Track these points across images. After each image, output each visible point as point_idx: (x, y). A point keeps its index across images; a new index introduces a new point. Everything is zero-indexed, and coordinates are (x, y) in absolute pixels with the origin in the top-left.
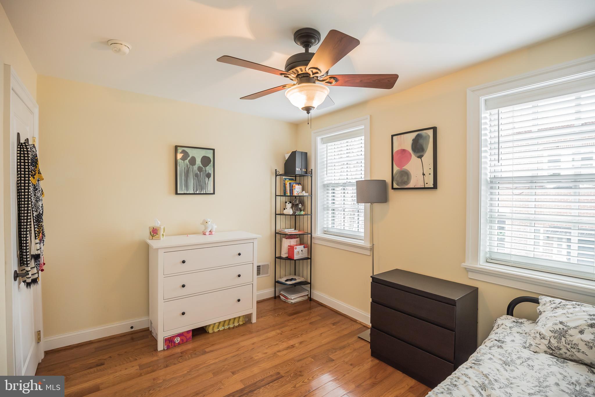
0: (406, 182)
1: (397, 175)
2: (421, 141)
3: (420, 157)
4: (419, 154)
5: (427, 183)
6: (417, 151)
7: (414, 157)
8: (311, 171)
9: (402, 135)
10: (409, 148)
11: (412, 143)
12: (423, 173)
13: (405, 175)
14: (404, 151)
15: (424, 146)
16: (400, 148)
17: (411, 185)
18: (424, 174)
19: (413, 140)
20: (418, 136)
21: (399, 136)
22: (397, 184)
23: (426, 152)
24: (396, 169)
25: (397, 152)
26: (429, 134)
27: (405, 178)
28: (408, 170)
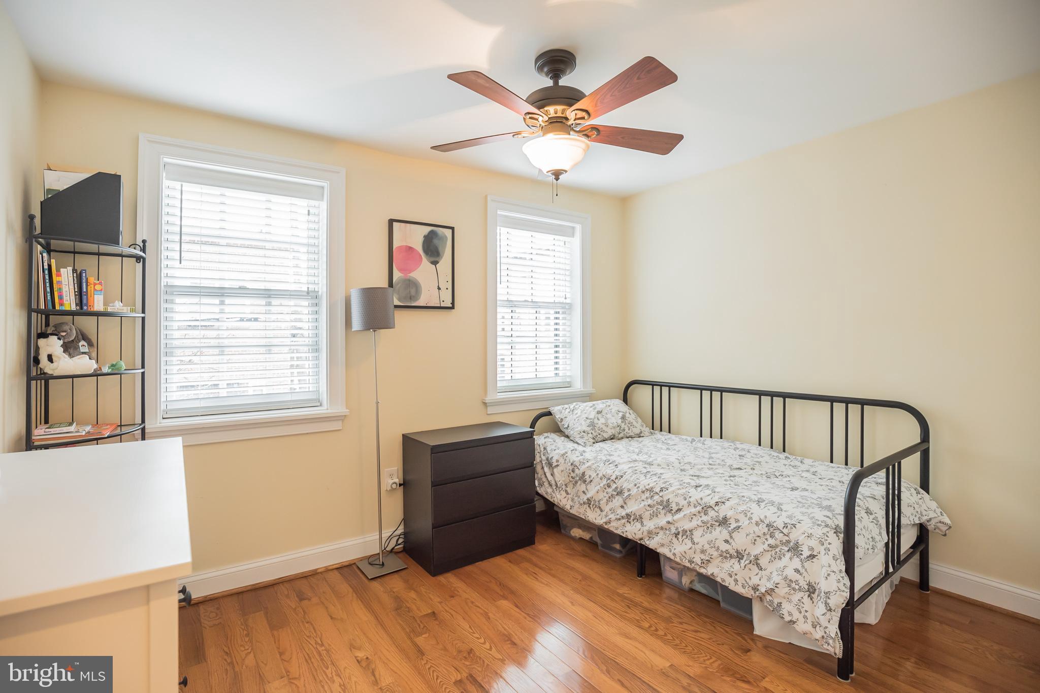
0: (414, 297)
1: (399, 285)
2: (436, 241)
3: (435, 263)
4: (433, 259)
5: (443, 301)
6: (430, 253)
7: (425, 262)
8: (141, 245)
9: (408, 225)
10: (418, 246)
11: (424, 242)
12: (438, 286)
13: (412, 287)
14: (410, 249)
15: (440, 249)
16: (404, 244)
17: (421, 302)
18: (439, 289)
19: (425, 237)
20: (432, 232)
21: (403, 224)
22: (399, 300)
23: (442, 258)
24: (397, 275)
25: (400, 248)
26: (447, 235)
27: (413, 292)
28: (416, 279)
